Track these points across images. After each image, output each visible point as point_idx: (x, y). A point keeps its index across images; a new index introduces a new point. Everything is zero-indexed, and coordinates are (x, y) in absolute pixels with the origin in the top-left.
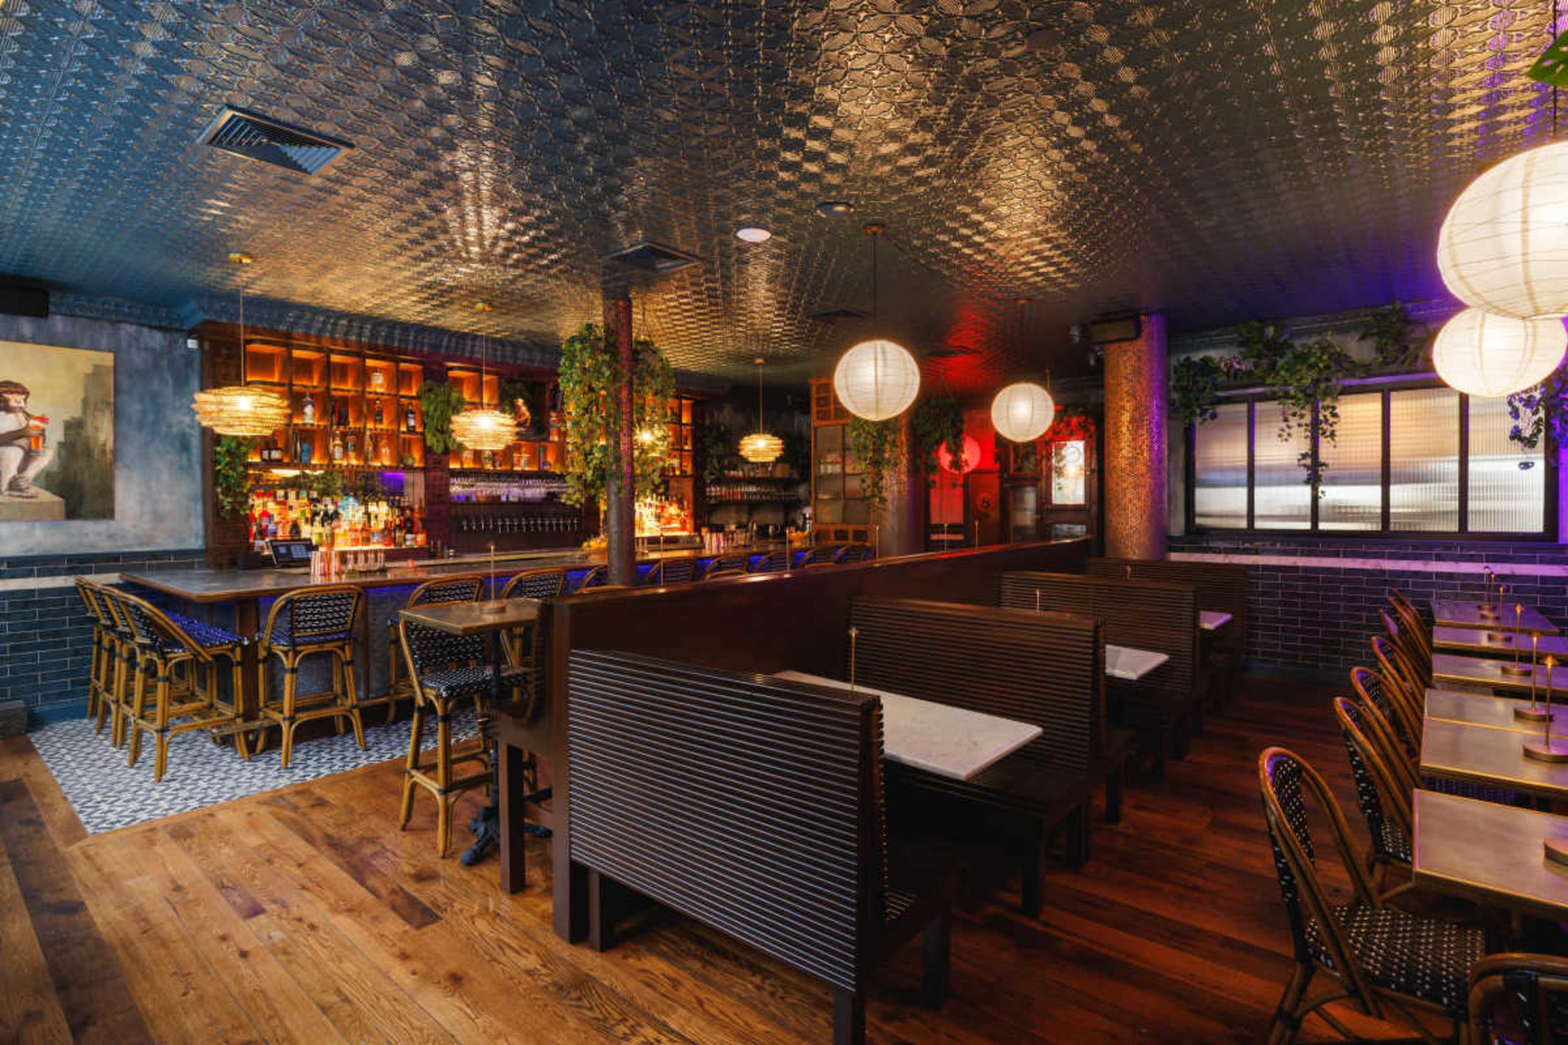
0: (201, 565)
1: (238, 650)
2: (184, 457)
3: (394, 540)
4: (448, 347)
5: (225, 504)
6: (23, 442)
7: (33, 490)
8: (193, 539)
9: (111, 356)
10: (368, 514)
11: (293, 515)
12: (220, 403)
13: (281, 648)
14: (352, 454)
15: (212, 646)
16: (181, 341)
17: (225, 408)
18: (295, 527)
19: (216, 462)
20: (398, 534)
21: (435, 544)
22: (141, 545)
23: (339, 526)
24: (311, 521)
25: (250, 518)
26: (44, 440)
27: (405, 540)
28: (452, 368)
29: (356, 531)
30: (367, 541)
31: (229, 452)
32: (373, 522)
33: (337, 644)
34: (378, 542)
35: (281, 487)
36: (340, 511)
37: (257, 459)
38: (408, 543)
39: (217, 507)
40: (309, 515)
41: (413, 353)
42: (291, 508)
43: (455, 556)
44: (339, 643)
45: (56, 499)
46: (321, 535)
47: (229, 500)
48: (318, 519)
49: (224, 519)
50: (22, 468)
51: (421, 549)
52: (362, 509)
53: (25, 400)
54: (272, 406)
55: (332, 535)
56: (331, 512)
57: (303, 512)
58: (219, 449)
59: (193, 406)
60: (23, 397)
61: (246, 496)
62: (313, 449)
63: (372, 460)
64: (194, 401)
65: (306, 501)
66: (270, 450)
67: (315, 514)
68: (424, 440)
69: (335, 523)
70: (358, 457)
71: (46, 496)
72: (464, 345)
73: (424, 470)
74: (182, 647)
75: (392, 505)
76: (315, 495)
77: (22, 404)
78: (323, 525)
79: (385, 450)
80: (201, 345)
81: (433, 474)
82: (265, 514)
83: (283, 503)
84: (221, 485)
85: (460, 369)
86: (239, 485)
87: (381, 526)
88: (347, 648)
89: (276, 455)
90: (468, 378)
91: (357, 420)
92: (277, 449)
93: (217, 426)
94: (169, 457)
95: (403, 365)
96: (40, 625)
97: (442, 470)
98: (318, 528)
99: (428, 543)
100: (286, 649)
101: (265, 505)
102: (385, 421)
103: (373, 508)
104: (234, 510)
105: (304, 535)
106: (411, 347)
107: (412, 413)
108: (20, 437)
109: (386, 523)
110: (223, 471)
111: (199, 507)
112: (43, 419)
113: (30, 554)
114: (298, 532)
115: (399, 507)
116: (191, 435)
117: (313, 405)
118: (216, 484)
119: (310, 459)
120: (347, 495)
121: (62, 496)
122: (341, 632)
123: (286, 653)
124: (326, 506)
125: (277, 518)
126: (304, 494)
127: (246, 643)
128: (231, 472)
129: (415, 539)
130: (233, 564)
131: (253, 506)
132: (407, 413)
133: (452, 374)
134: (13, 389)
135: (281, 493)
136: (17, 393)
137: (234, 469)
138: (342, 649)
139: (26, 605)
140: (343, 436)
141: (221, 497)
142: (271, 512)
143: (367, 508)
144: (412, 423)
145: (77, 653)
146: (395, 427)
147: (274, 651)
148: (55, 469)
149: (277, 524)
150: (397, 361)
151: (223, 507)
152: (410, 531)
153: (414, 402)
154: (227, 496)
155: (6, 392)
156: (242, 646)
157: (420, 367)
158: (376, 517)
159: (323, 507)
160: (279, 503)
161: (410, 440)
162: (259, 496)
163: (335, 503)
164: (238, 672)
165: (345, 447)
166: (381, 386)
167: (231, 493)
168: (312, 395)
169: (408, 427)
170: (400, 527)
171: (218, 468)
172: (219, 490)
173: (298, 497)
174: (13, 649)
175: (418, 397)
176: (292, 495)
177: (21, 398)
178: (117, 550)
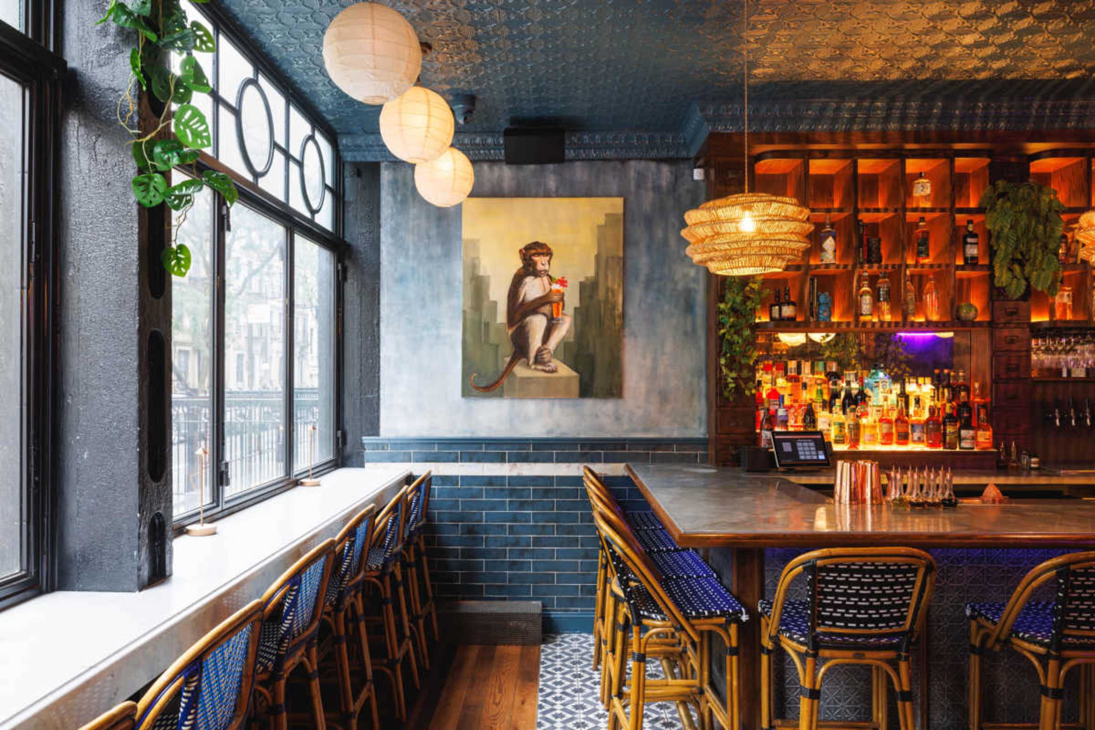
0: (705, 460)
1: (733, 629)
2: (689, 318)
3: (942, 439)
4: (1040, 117)
5: (730, 380)
6: (546, 309)
7: (555, 363)
8: (696, 426)
9: (619, 202)
10: (904, 396)
11: (806, 396)
12: (717, 221)
13: (794, 644)
14: (885, 307)
15: (698, 617)
16: (687, 172)
17: (724, 228)
18: (810, 415)
19: (721, 325)
20: (950, 429)
21: (1008, 448)
22: (646, 430)
23: (865, 414)
24: (828, 405)
25: (756, 400)
26: (563, 306)
27: (960, 439)
28: (1038, 156)
29: (889, 422)
30: (904, 438)
31: (734, 310)
32: (912, 409)
33: (883, 654)
34: (920, 440)
35: (792, 357)
36: (868, 391)
37: (765, 319)
38: (965, 444)
39: (720, 383)
40: (826, 397)
41: (983, 136)
42: (805, 386)
43: (1040, 471)
44: (891, 654)
45: (574, 374)
46: (841, 425)
47: (734, 375)
48: (838, 402)
49: (727, 399)
50: (546, 338)
51: (984, 454)
52: (897, 388)
53: (549, 262)
54: (786, 219)
55: (857, 428)
56: (854, 392)
57: (821, 392)
58: (722, 306)
59: (683, 233)
60: (548, 258)
61: (753, 370)
62: (833, 302)
63: (914, 315)
64: (684, 225)
65: (823, 376)
66: (780, 305)
67: (835, 395)
68: (992, 276)
69: (859, 409)
70: (892, 311)
71: (564, 371)
72: (1068, 107)
73: (992, 325)
74: (660, 612)
75: (938, 382)
76: (834, 367)
77: (547, 267)
78: (844, 413)
79: (930, 299)
80: (707, 175)
81: (1005, 333)
82: (774, 394)
83: (795, 379)
84: (725, 355)
85: (1054, 153)
86: (745, 355)
87: (926, 415)
88: (903, 666)
89: (788, 311)
90: (1060, 172)
91: (893, 253)
92: (789, 303)
93: (711, 260)
94: (674, 321)
95: (960, 161)
96: (557, 519)
97: (1018, 326)
98: (838, 415)
99: (996, 444)
100: (803, 649)
101: (774, 382)
102: (932, 254)
103: (911, 388)
104: (738, 390)
105: (821, 426)
106: (978, 126)
107: (974, 235)
108: (543, 304)
109: (932, 410)
110: (728, 337)
111: (703, 384)
112: (563, 282)
113: (551, 436)
114: (814, 422)
115: (948, 386)
116: (695, 291)
117: (834, 238)
118: (719, 354)
119: (830, 316)
120: (876, 367)
121: (576, 370)
122: (894, 635)
123: (803, 656)
124: (848, 383)
125: (787, 402)
126: (820, 366)
127: (744, 618)
128: (736, 338)
129: (974, 438)
130: (736, 462)
131: (760, 382)
132: (965, 238)
133: (1037, 166)
134: (540, 251)
135: (792, 364)
136: (543, 254)
137: (738, 333)
138: (894, 664)
139: (546, 493)
140: (873, 280)
141: (725, 370)
142: (781, 392)
143: (903, 387)
144: (972, 251)
145: (586, 557)
146: (944, 260)
147: (783, 645)
148: (572, 340)
149: (788, 408)
150: (952, 155)
151: (727, 385)
152: (967, 426)
153: (977, 218)
154: (731, 370)
155: (534, 255)
156: (738, 621)
157: (984, 161)
158: (918, 401)
159: (844, 385)
160: (789, 379)
161: (969, 280)
162: (767, 369)
163: (860, 380)
164: (732, 663)
165: (876, 299)
166: (926, 198)
167: (736, 366)
168: (832, 225)
169: (966, 259)
170: (951, 418)
171: (722, 331)
172: (723, 361)
173: (813, 372)
174: (537, 542)
175: (980, 210)
176: (806, 367)
177: (545, 259)
178: (624, 436)
